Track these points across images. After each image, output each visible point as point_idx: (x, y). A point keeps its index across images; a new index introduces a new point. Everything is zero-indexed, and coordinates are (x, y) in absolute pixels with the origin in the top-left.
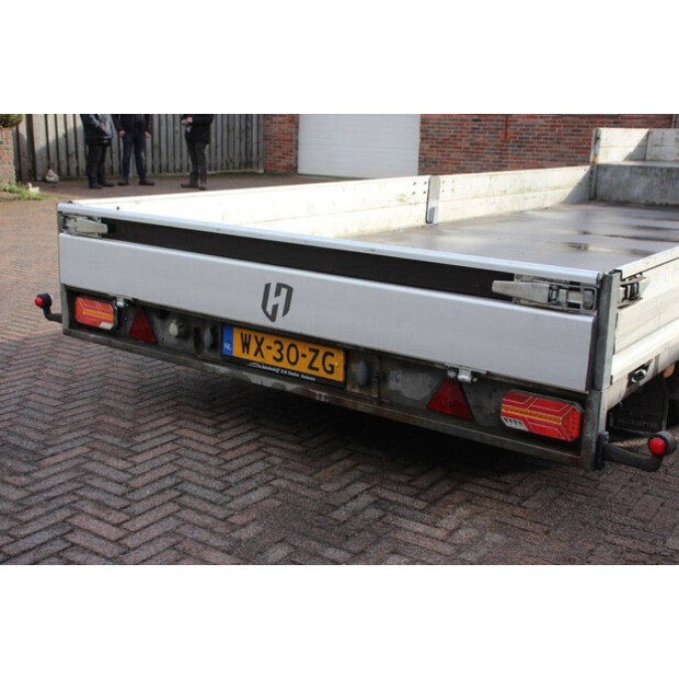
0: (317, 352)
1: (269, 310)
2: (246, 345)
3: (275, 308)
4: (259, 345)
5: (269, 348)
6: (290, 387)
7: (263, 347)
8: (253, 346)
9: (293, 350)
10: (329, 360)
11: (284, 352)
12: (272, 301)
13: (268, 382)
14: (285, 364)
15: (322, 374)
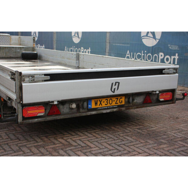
0: (118, 99)
1: (113, 90)
2: (96, 104)
3: (115, 89)
4: (101, 102)
5: (104, 102)
6: (115, 110)
7: (102, 103)
8: (99, 103)
9: (111, 100)
10: (121, 100)
11: (108, 102)
12: (114, 87)
13: (108, 111)
14: (109, 105)
15: (119, 104)
